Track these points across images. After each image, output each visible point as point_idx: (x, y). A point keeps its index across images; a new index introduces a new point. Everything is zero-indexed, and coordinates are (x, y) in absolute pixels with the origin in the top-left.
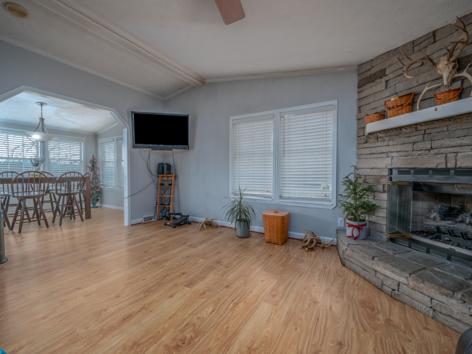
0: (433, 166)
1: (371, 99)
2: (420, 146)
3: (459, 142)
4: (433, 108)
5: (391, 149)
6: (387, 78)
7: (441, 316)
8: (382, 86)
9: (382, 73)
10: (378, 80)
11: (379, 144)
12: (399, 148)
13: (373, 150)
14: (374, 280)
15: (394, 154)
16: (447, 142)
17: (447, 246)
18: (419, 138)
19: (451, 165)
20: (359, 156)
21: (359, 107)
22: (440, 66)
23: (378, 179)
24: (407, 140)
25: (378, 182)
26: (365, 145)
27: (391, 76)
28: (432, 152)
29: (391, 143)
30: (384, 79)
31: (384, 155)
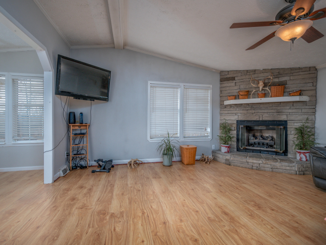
0: (255, 119)
1: (228, 89)
2: (250, 111)
3: (263, 111)
4: (260, 99)
5: (238, 112)
6: (236, 81)
7: (274, 169)
8: (233, 84)
9: (233, 79)
10: (231, 81)
11: (231, 109)
12: (241, 112)
13: (229, 112)
14: (248, 166)
15: (239, 114)
16: (260, 111)
17: (259, 149)
18: (250, 108)
19: (261, 119)
20: (221, 114)
21: (221, 91)
22: (260, 84)
23: (231, 125)
24: (245, 109)
25: (232, 126)
26: (225, 109)
27: (238, 81)
28: (254, 114)
29: (237, 109)
30: (234, 81)
31: (234, 114)
